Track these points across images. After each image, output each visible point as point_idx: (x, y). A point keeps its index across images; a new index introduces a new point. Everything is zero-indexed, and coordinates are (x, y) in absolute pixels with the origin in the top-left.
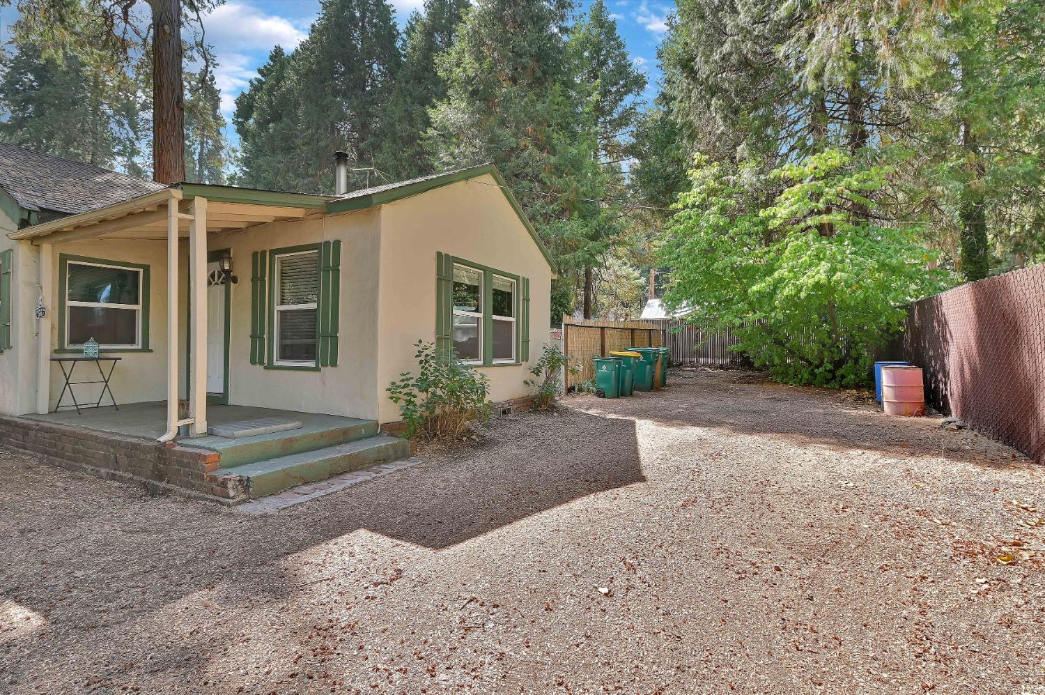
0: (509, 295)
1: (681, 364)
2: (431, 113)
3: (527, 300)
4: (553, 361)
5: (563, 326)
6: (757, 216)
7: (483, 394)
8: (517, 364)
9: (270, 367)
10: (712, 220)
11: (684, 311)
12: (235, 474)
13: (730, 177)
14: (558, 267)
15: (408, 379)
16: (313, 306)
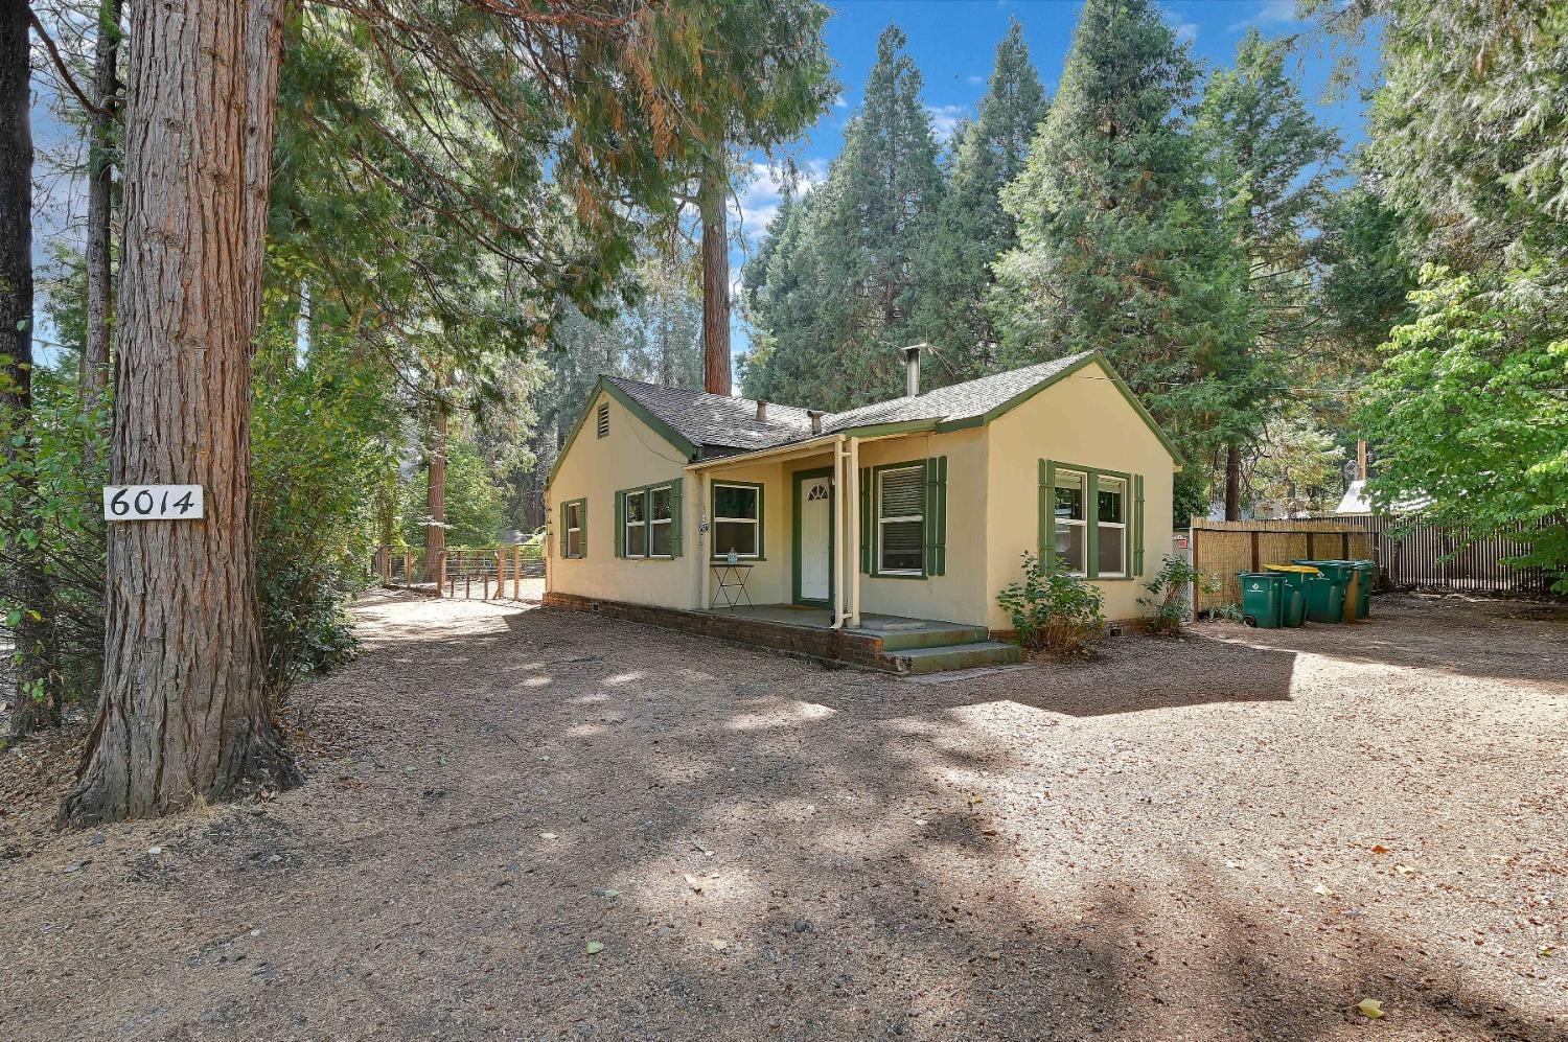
0: (1117, 496)
1: (1412, 588)
2: (997, 268)
3: (1140, 501)
4: (1177, 575)
5: (1191, 532)
6: (1544, 352)
7: (1097, 607)
8: (1128, 578)
9: (875, 575)
10: (1456, 365)
11: (1412, 504)
12: (899, 655)
13: (1491, 293)
14: (1182, 454)
15: (1015, 590)
16: (918, 518)
